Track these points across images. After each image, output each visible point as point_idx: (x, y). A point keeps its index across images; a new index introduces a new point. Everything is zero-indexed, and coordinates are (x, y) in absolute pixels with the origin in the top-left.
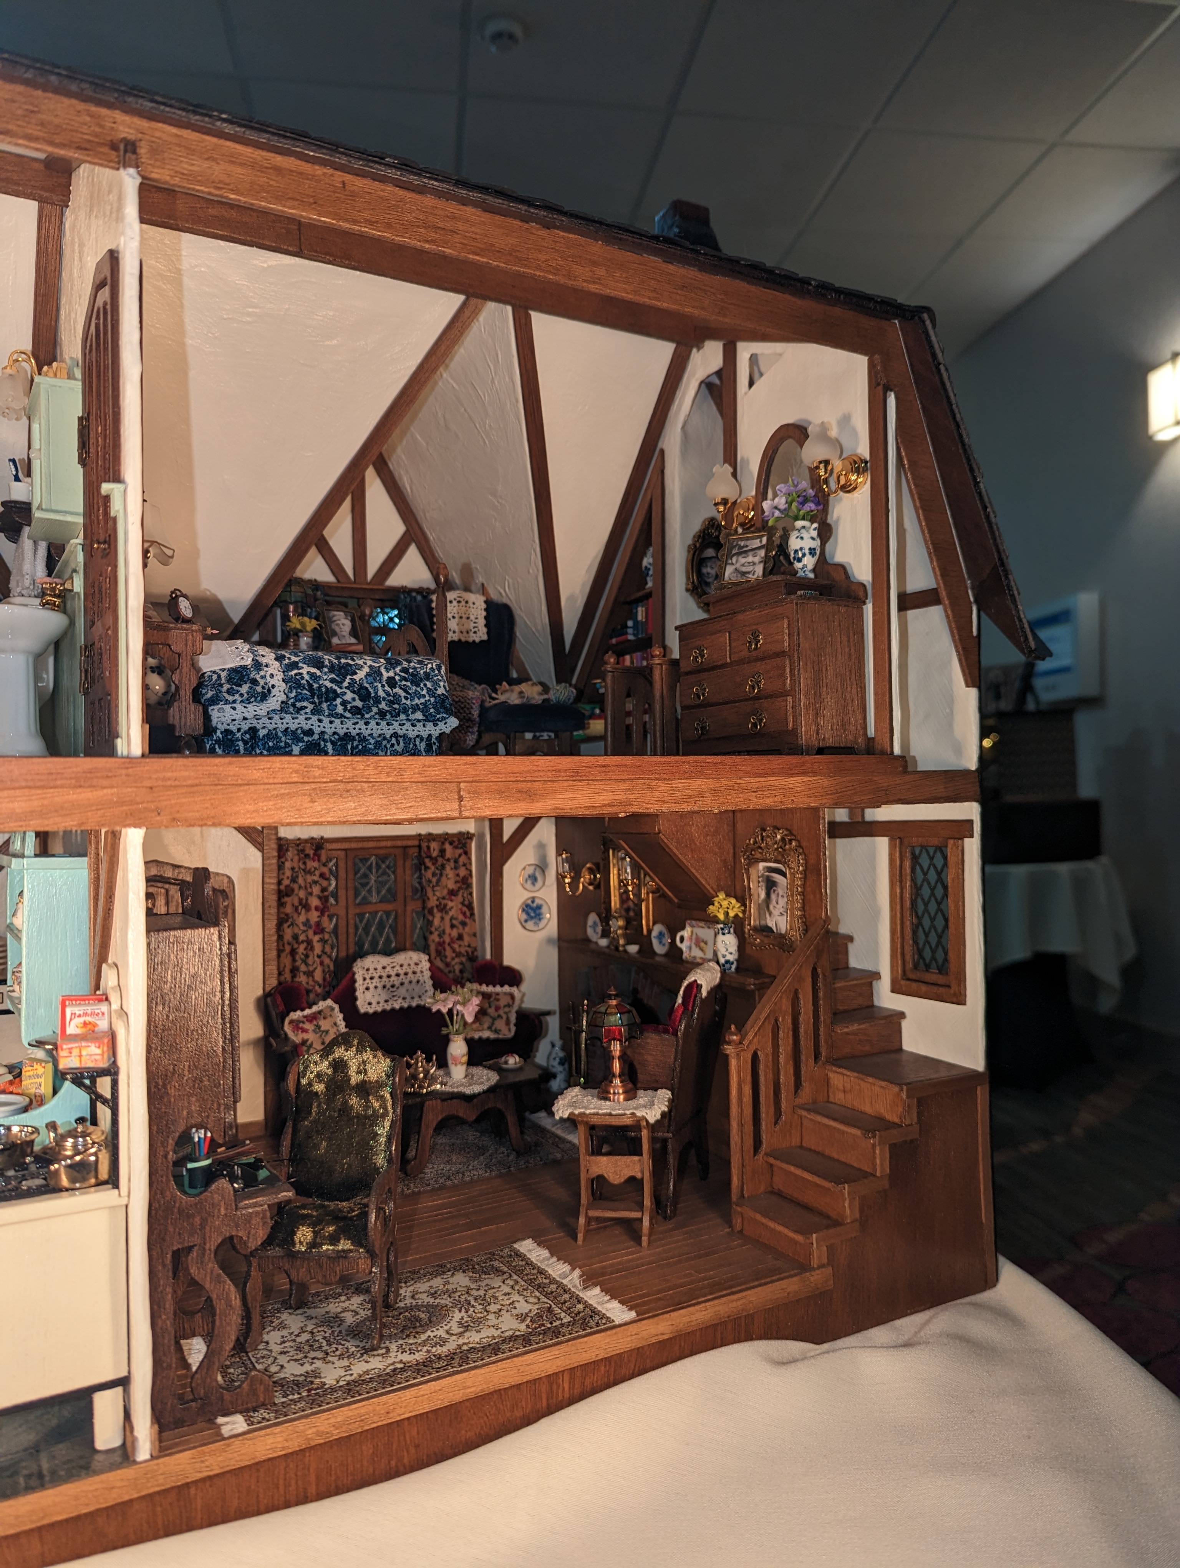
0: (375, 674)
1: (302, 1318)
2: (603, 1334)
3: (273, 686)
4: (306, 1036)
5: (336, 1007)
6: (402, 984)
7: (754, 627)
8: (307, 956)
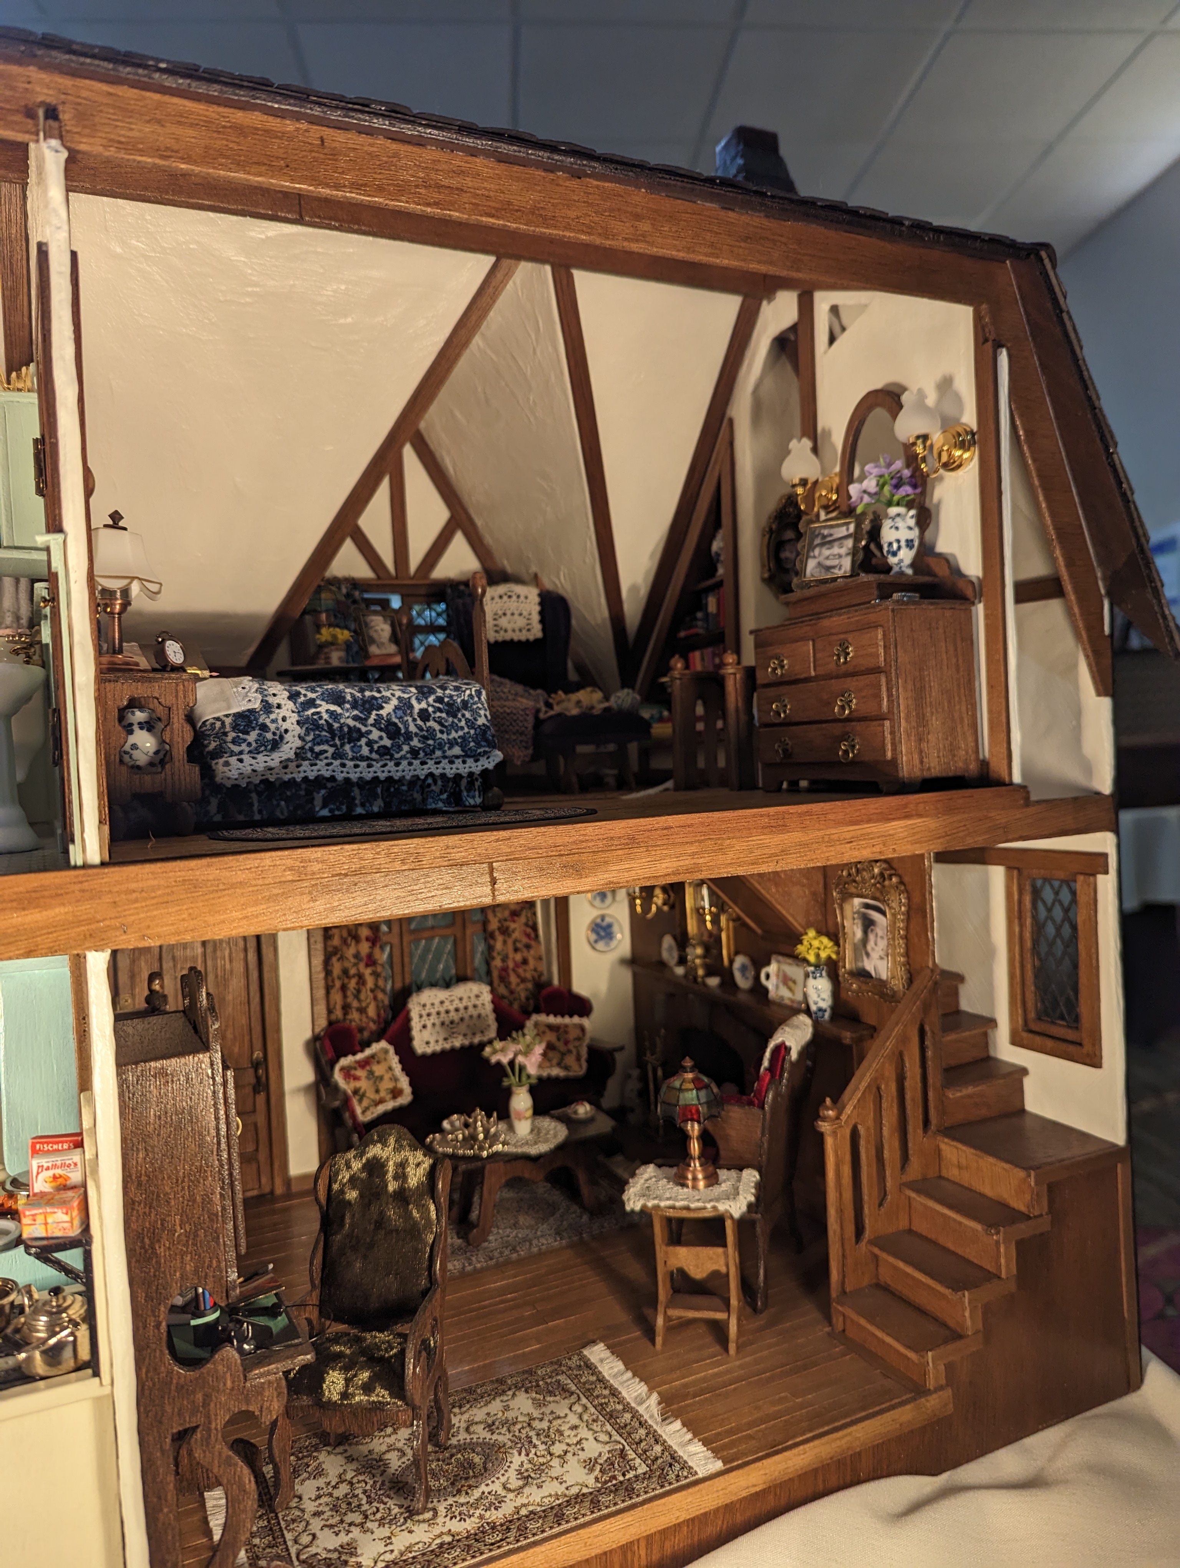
0: (405, 706)
1: (341, 1460)
2: (684, 1493)
3: (286, 731)
4: (358, 1084)
5: (391, 1049)
6: (462, 1019)
7: (842, 636)
8: (359, 991)
